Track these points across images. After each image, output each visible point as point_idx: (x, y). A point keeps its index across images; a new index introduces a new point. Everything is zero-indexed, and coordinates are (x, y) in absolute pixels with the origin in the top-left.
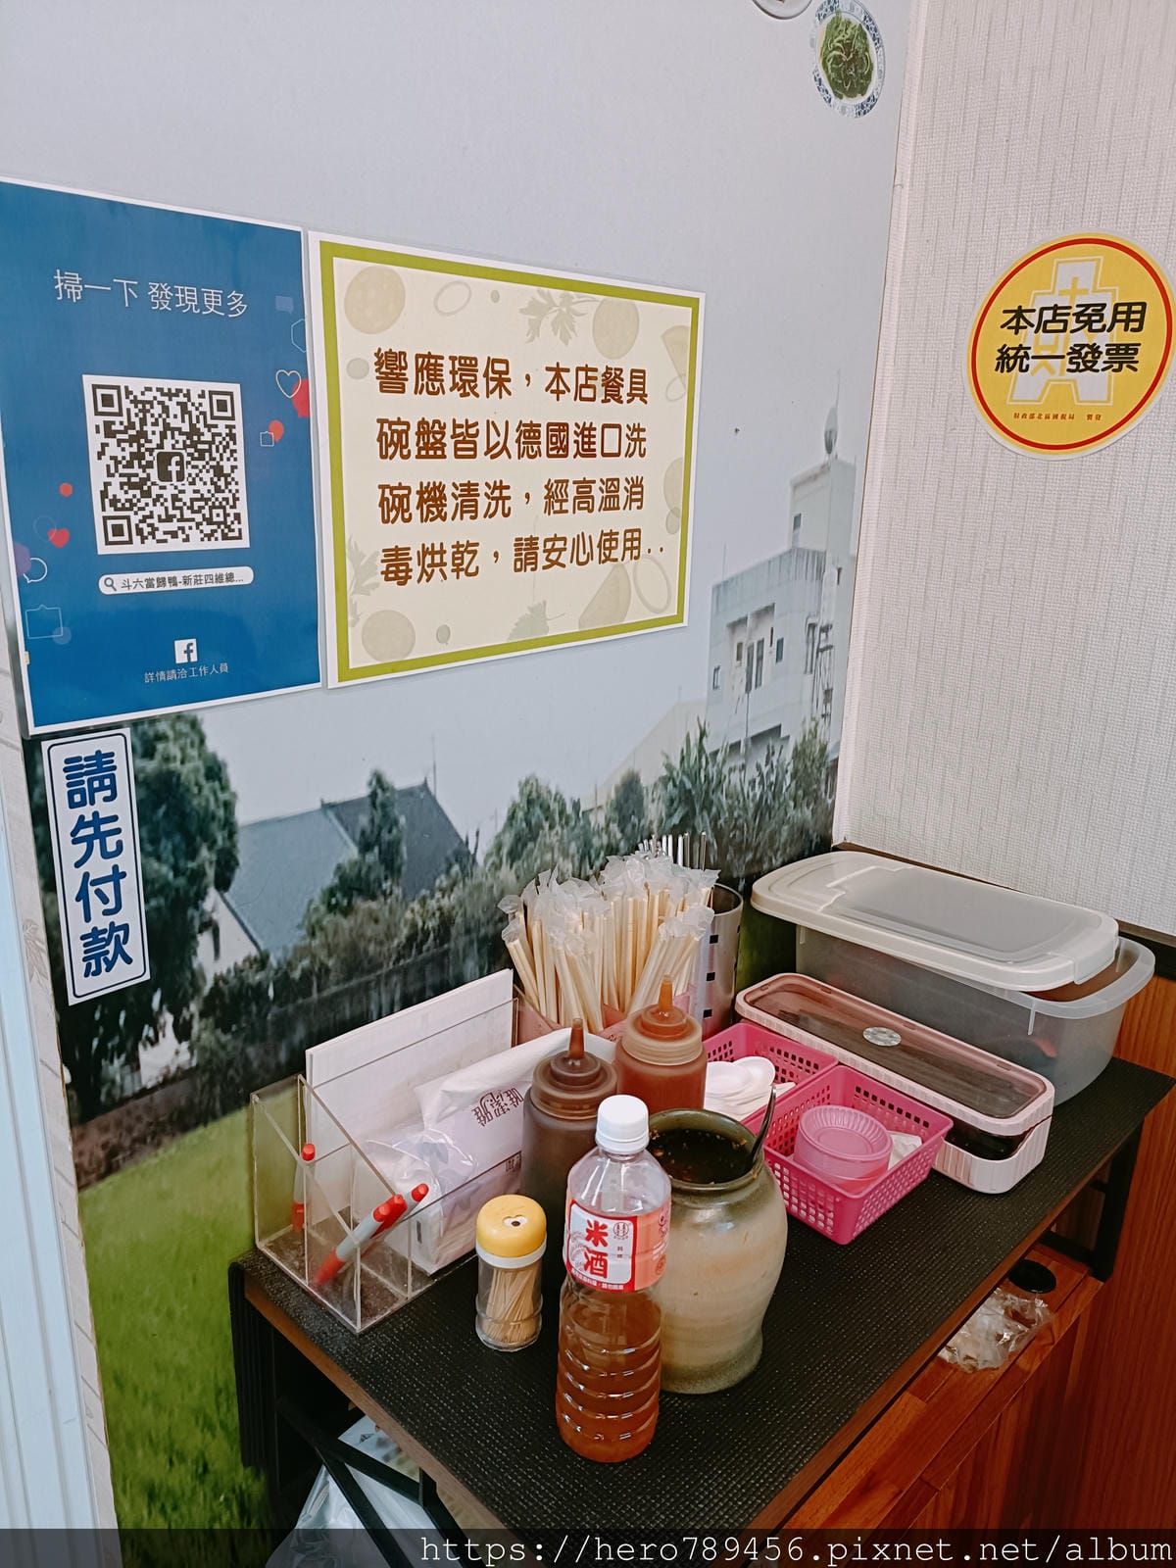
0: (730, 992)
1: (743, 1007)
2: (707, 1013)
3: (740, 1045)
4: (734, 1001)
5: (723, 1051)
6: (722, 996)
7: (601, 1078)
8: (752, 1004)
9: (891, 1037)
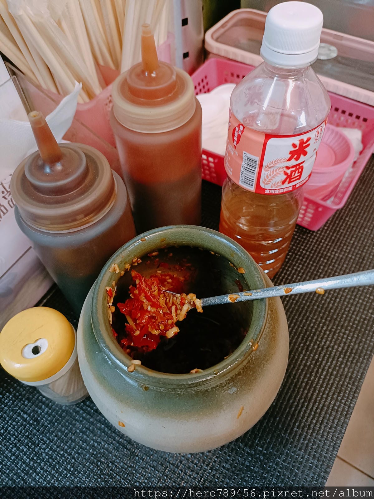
0: (200, 32)
1: (212, 45)
2: (186, 55)
3: (213, 77)
4: (204, 41)
5: (202, 85)
6: (196, 39)
7: (90, 177)
8: (217, 40)
9: (330, 50)
